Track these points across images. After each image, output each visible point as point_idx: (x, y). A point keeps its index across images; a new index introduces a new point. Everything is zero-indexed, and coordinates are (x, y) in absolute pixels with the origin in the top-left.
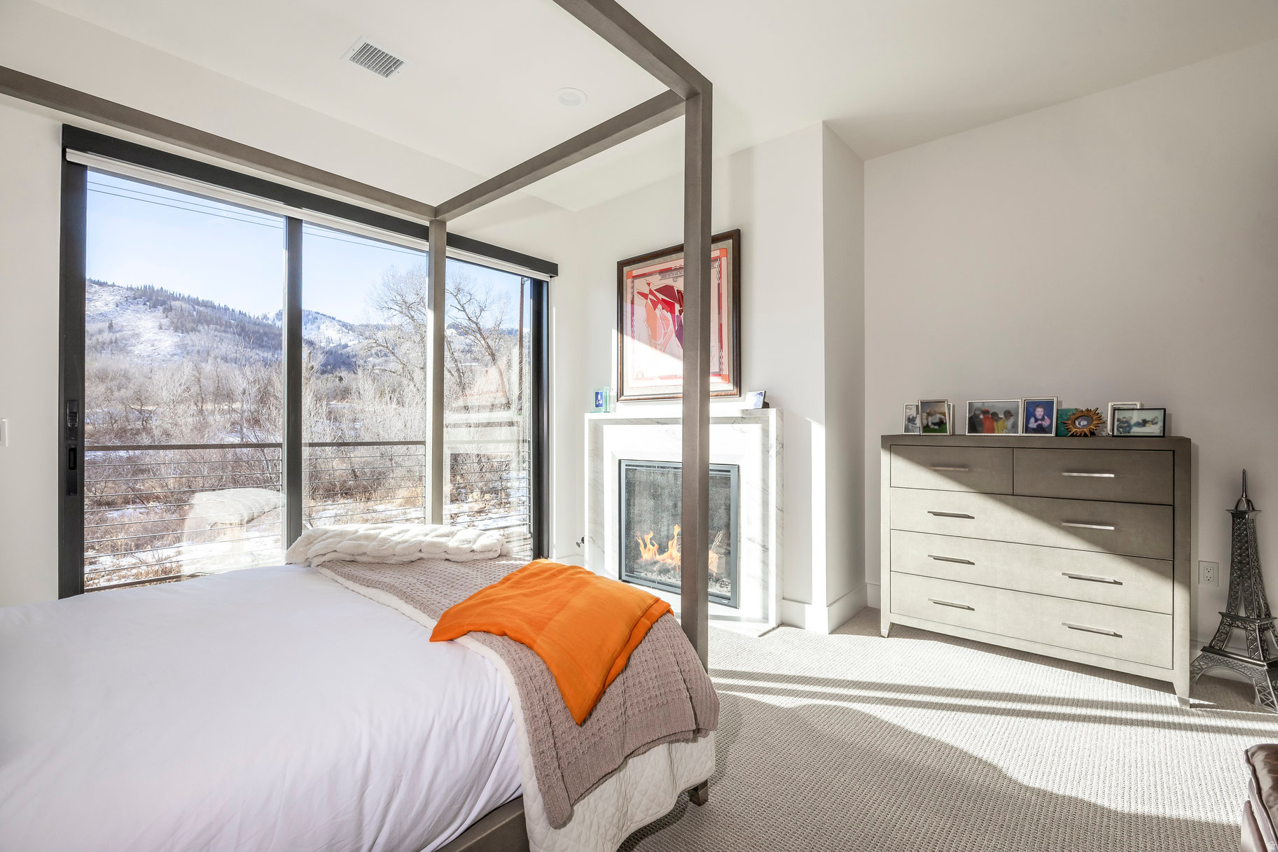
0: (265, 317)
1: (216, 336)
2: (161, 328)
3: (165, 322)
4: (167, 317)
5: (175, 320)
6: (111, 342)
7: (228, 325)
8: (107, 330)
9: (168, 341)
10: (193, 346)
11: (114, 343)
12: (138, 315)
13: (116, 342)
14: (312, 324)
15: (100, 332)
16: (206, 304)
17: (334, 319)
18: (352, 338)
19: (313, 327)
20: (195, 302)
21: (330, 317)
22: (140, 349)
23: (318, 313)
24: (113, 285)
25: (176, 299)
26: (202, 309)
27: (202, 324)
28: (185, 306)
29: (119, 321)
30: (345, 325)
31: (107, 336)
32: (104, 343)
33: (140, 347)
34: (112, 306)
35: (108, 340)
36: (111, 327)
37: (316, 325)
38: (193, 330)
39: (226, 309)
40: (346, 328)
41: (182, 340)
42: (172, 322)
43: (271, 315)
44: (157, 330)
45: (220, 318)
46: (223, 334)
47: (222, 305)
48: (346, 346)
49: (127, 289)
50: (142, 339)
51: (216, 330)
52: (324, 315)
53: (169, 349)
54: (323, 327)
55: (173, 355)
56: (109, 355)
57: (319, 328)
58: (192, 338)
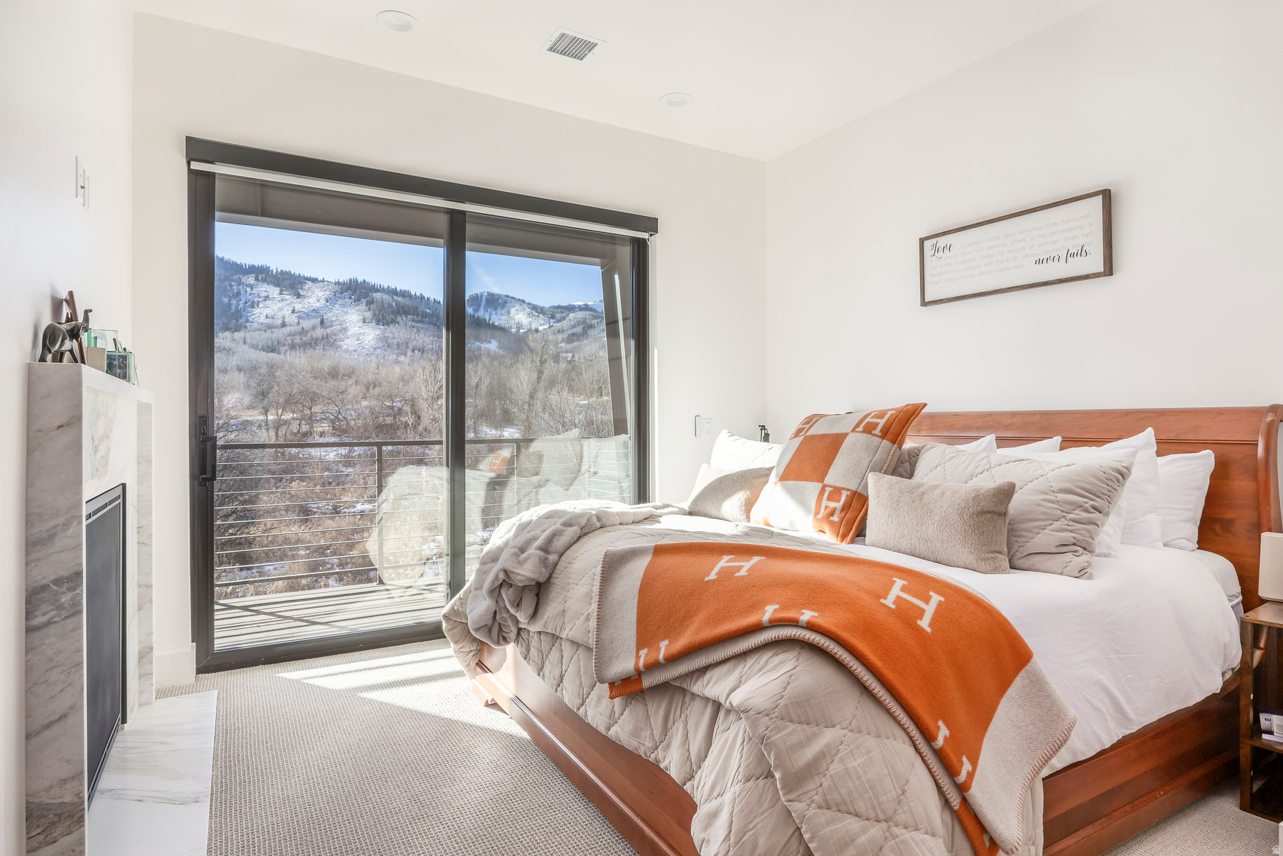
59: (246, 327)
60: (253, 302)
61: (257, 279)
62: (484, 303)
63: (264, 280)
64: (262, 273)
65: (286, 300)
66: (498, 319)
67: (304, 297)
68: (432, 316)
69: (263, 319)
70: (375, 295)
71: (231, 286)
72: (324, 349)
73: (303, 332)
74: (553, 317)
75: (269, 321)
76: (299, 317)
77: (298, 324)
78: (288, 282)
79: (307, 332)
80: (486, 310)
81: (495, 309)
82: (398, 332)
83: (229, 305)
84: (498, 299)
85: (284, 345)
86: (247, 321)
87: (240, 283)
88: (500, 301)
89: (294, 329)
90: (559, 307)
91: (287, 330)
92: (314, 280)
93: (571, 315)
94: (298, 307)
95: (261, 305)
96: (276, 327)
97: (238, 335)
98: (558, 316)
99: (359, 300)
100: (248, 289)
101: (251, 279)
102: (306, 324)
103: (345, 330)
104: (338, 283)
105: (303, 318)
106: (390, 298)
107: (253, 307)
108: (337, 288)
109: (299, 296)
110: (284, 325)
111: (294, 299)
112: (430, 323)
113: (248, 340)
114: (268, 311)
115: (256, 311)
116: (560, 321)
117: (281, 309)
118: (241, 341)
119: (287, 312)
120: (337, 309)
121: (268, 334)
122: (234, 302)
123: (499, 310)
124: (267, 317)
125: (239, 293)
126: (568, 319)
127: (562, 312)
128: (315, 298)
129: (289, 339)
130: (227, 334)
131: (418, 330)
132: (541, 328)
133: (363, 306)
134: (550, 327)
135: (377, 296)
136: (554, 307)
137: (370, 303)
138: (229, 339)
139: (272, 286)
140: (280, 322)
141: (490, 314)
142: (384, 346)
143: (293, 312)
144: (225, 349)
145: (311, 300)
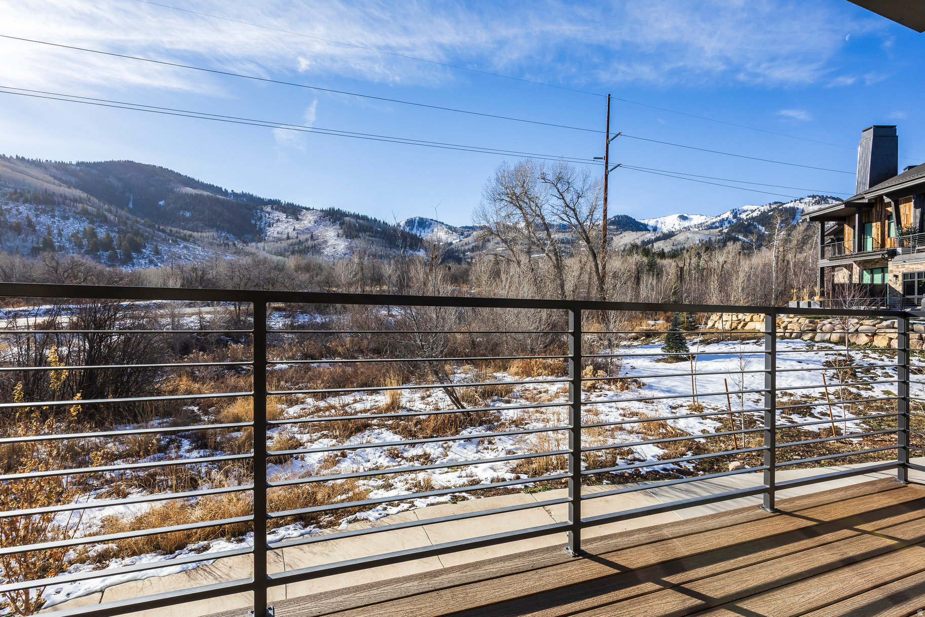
0: (399, 225)
1: (370, 240)
2: (338, 236)
3: (341, 231)
4: (342, 228)
5: (346, 230)
6: (312, 247)
7: (377, 232)
8: (310, 239)
9: (342, 245)
10: (356, 247)
11: (314, 247)
12: (326, 228)
13: (315, 247)
14: (428, 228)
15: (307, 240)
16: (365, 218)
17: (443, 223)
18: (455, 238)
19: (429, 230)
20: (357, 217)
21: (440, 222)
22: (328, 251)
23: (432, 220)
24: (313, 209)
25: (347, 216)
26: (361, 221)
27: (361, 232)
28: (352, 220)
29: (316, 233)
30: (450, 228)
31: (310, 243)
32: (308, 248)
33: (327, 249)
34: (312, 223)
35: (311, 246)
36: (312, 237)
37: (431, 229)
38: (357, 236)
39: (375, 220)
40: (451, 230)
41: (350, 244)
42: (345, 232)
43: (402, 224)
44: (336, 238)
45: (372, 227)
46: (374, 239)
47: (373, 218)
48: (451, 244)
49: (321, 211)
50: (329, 244)
51: (369, 236)
52: (437, 221)
53: (343, 251)
54: (435, 230)
55: (345, 255)
56: (311, 256)
57: (433, 231)
58: (356, 242)
59: (265, 240)
60: (270, 223)
61: (272, 208)
62: (416, 224)
63: (277, 209)
64: (276, 205)
65: (290, 222)
66: (426, 235)
67: (301, 220)
68: (381, 233)
69: (275, 235)
70: (345, 218)
71: (257, 213)
72: (313, 254)
73: (300, 243)
74: (462, 234)
75: (279, 236)
76: (298, 233)
77: (297, 237)
78: (291, 210)
79: (302, 243)
80: (418, 229)
81: (424, 229)
82: (359, 243)
83: (255, 225)
84: (426, 222)
85: (288, 252)
86: (266, 236)
87: (262, 210)
88: (427, 223)
89: (294, 241)
90: (466, 227)
91: (290, 241)
92: (307, 209)
93: (475, 233)
94: (297, 226)
95: (274, 226)
96: (283, 240)
97: (260, 245)
98: (466, 233)
99: (335, 222)
100: (267, 215)
101: (269, 209)
102: (302, 237)
103: (326, 242)
104: (322, 211)
105: (300, 234)
106: (355, 221)
107: (269, 226)
108: (321, 214)
109: (298, 219)
110: (288, 238)
111: (295, 222)
112: (380, 238)
113: (266, 248)
114: (279, 229)
115: (271, 229)
116: (467, 237)
117: (286, 228)
118: (262, 249)
119: (290, 230)
120: (321, 228)
121: (278, 245)
122: (258, 223)
123: (426, 229)
124: (278, 233)
125: (261, 217)
126: (472, 235)
127: (468, 231)
128: (308, 220)
129: (291, 247)
130: (254, 244)
131: (373, 242)
132: (454, 242)
133: (338, 227)
134: (460, 241)
135: (347, 219)
136: (463, 227)
137: (341, 224)
138: (254, 247)
139: (281, 213)
140: (286, 236)
141: (420, 232)
142: (350, 253)
143: (294, 229)
144: (251, 253)
145: (305, 222)
